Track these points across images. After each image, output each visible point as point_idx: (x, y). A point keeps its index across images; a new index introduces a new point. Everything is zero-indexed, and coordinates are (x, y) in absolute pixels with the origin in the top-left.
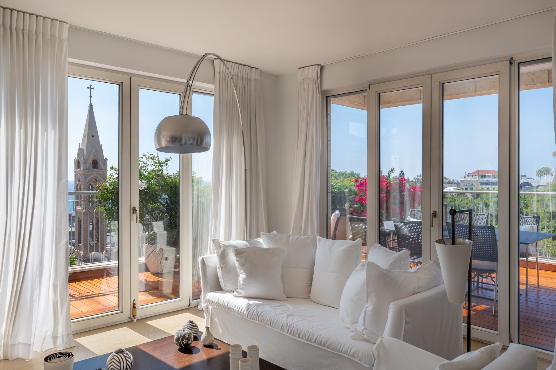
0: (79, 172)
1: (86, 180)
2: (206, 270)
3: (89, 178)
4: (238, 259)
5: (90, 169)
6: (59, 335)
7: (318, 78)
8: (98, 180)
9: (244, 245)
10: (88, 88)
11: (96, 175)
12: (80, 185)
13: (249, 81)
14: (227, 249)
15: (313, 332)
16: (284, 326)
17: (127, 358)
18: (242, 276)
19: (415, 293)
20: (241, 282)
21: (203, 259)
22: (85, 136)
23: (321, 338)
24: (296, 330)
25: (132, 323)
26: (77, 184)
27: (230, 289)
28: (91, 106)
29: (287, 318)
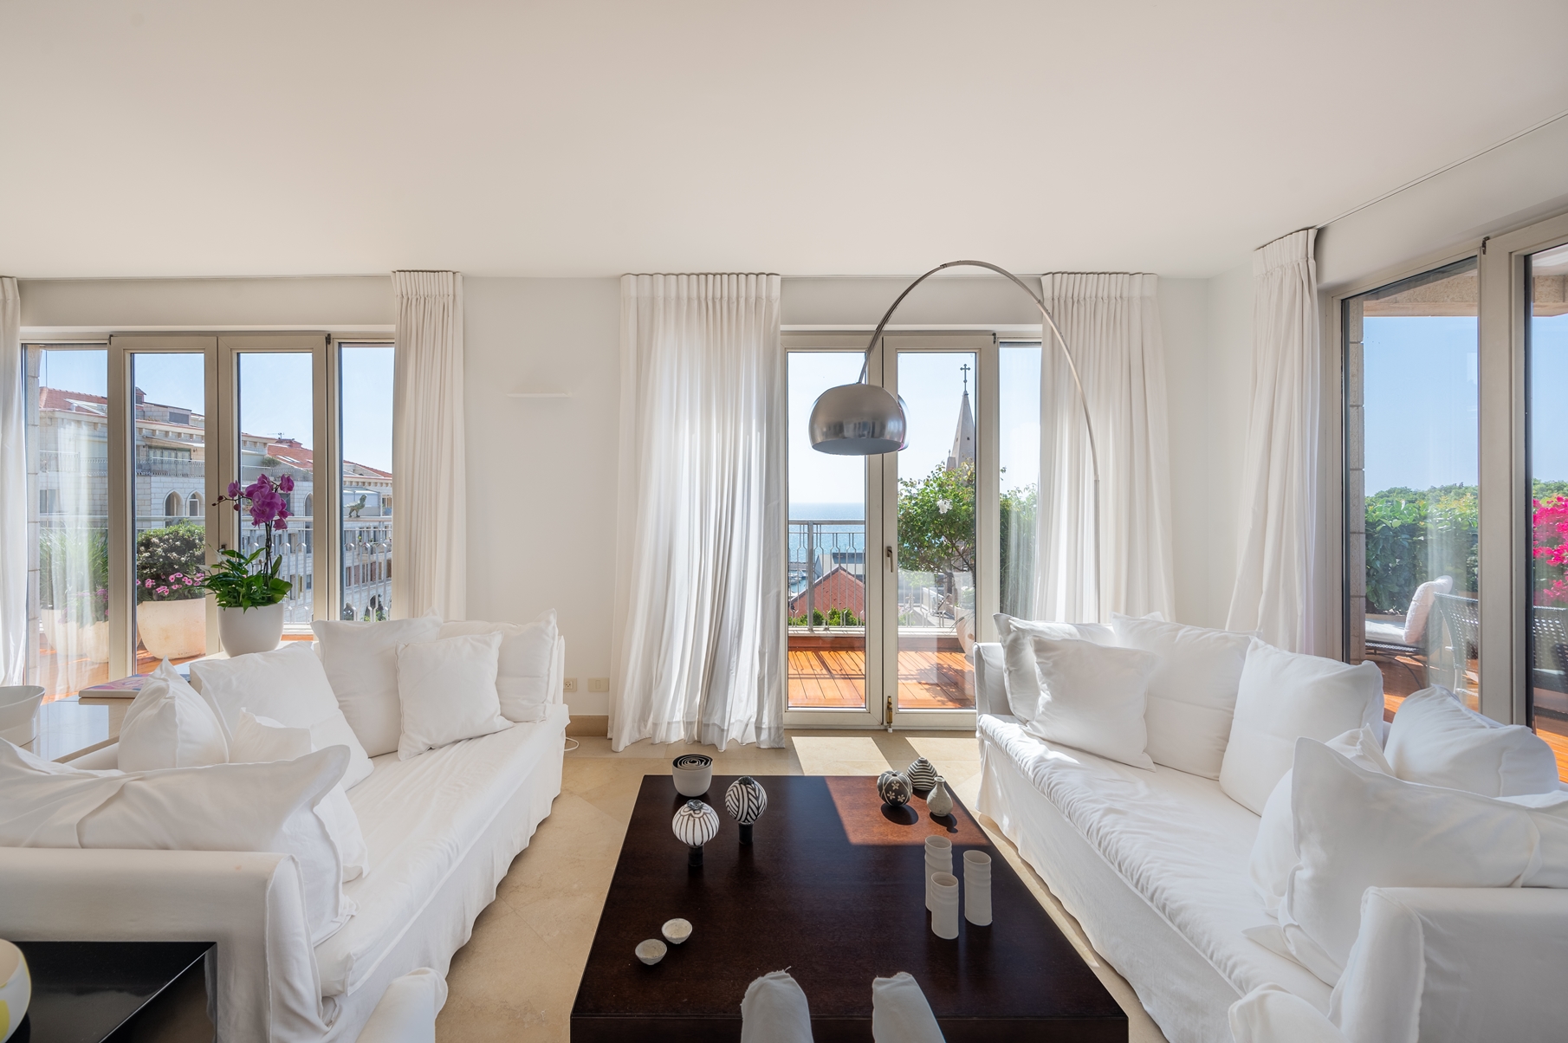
2: (984, 669)
4: (1040, 660)
6: (765, 726)
7: (1307, 261)
9: (1066, 633)
10: (962, 369)
13: (1125, 303)
14: (1024, 638)
15: (1148, 874)
16: (1093, 831)
17: (750, 796)
18: (1045, 696)
19: (1521, 882)
20: (1041, 709)
21: (979, 648)
23: (1164, 896)
24: (1113, 851)
25: (884, 733)
27: (1023, 716)
29: (1104, 815)
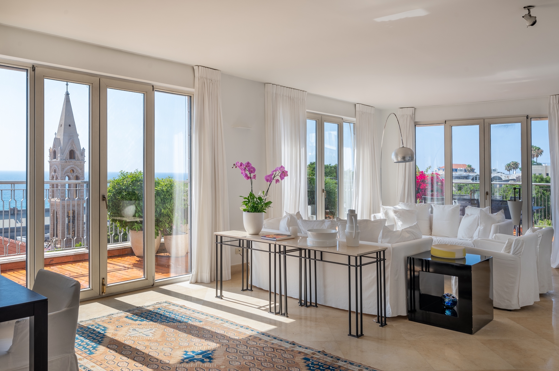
0: (55, 163)
1: (63, 170)
3: (66, 169)
5: (68, 160)
8: (75, 171)
11: (73, 166)
12: (57, 176)
22: (61, 125)
26: (53, 175)
28: (67, 94)
